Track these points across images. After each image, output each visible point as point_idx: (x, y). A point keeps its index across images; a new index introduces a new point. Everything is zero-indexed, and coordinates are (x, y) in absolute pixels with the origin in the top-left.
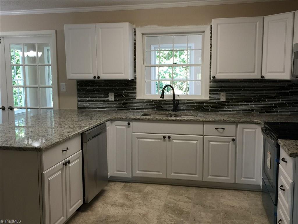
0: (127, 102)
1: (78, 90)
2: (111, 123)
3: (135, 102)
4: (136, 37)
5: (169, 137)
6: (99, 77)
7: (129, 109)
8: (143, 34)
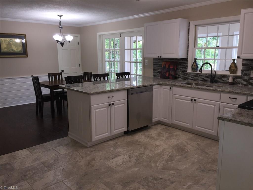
0: (181, 74)
1: (154, 65)
2: (161, 86)
3: (186, 75)
4: (190, 28)
5: (195, 100)
6: (161, 57)
7: (182, 79)
8: (196, 26)
